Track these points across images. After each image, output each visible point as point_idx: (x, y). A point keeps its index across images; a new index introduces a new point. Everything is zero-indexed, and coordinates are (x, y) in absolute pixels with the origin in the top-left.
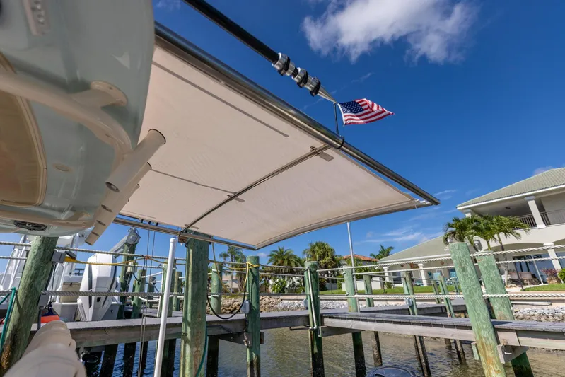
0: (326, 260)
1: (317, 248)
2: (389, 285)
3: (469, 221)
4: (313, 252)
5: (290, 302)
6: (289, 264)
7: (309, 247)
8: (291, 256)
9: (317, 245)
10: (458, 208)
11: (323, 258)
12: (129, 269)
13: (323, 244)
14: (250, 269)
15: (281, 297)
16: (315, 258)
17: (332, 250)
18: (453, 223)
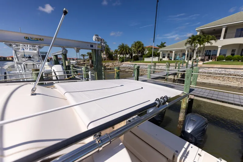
0: (140, 49)
1: (137, 44)
2: (161, 60)
3: (198, 36)
4: (136, 45)
5: (125, 65)
6: (126, 50)
7: (134, 43)
8: (127, 47)
9: (137, 42)
10: (196, 30)
11: (139, 48)
12: (67, 64)
13: (140, 42)
14: (117, 72)
15: (122, 63)
16: (136, 48)
17: (143, 45)
18: (192, 37)
